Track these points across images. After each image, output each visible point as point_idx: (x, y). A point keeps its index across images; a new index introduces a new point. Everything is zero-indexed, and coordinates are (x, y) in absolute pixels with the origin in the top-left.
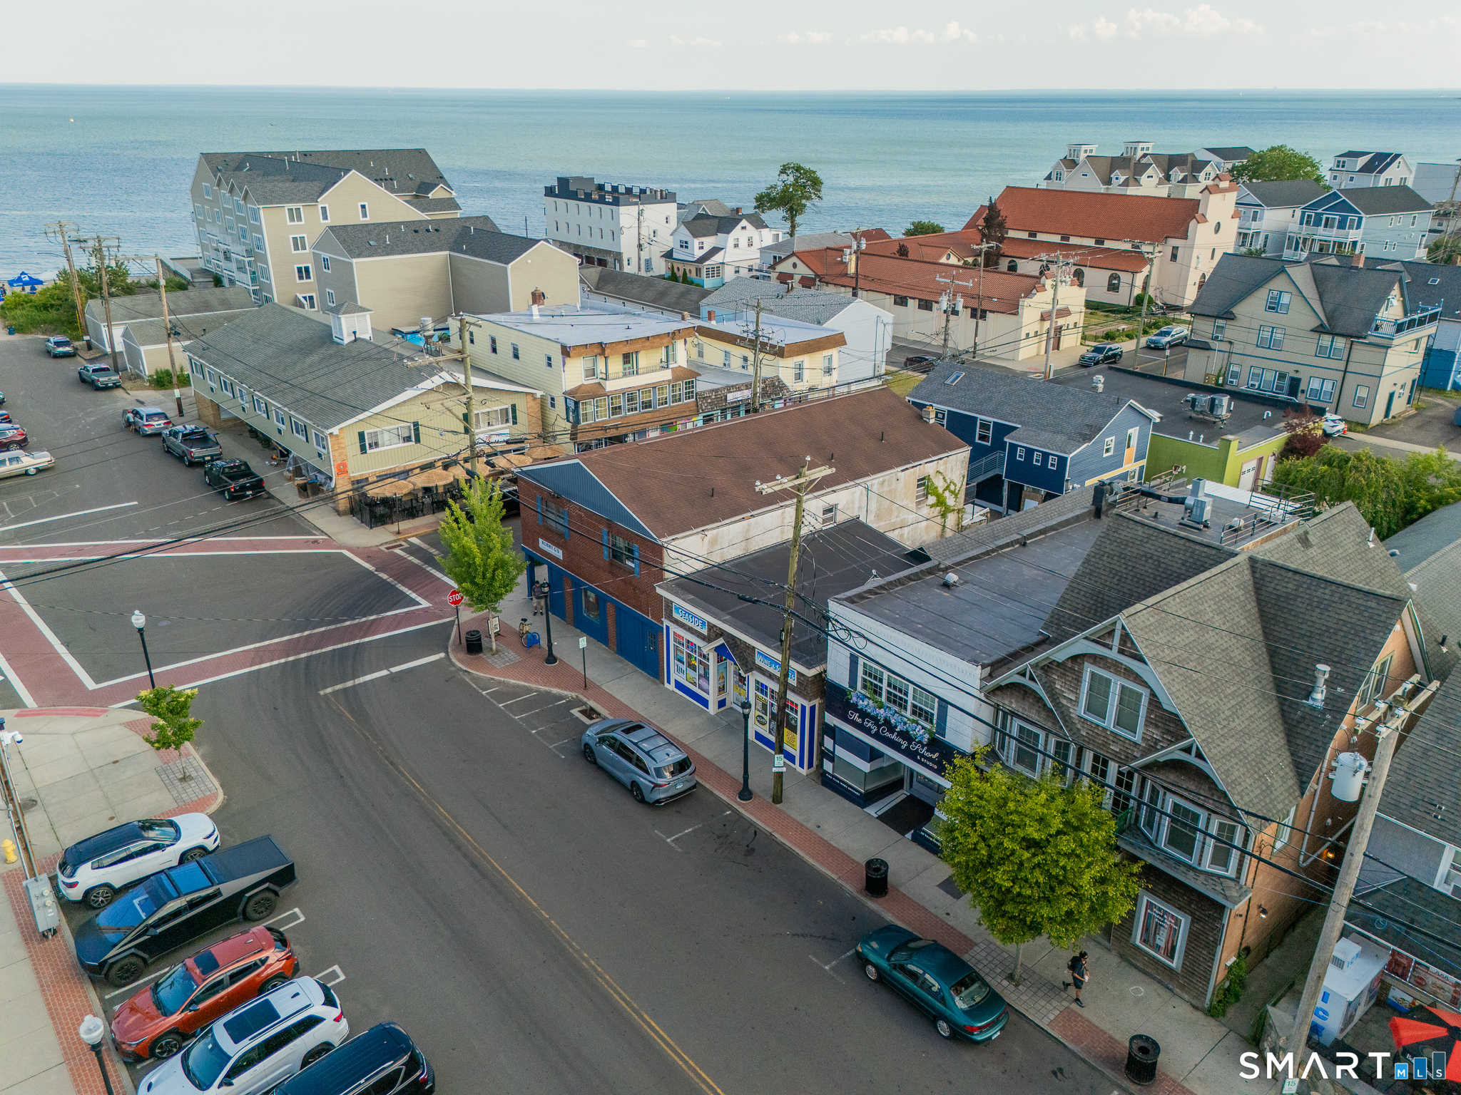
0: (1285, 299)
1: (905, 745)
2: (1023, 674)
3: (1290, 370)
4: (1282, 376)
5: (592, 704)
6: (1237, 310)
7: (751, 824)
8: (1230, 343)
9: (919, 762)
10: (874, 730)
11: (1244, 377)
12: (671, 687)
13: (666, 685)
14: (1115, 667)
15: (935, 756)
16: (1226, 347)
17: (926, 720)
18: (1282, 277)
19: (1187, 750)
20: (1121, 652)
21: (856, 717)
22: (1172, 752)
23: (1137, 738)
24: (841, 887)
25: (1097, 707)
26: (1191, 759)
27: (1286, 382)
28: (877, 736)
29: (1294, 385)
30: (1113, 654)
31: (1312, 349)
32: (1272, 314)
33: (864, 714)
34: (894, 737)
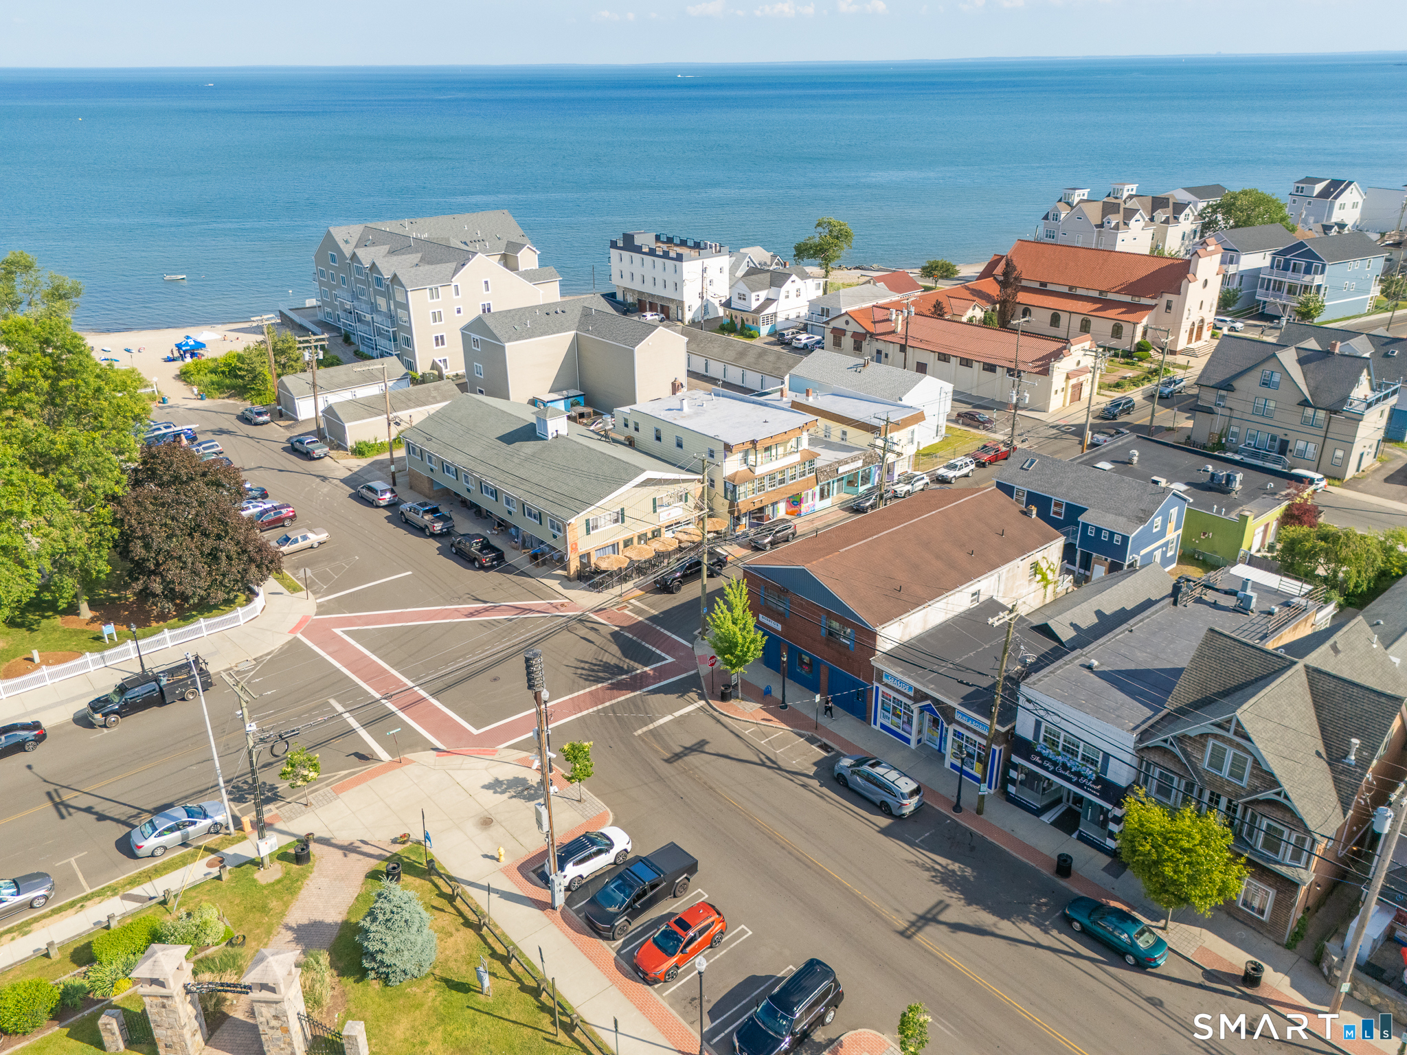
0: (1276, 378)
1: (1075, 779)
2: (1165, 741)
3: (1280, 434)
4: (1273, 439)
5: (825, 740)
6: (1236, 384)
7: (967, 829)
8: (1231, 409)
9: (1086, 790)
10: (1051, 768)
11: (1242, 436)
12: (878, 727)
13: (873, 726)
14: (1230, 742)
15: (1099, 787)
16: (1227, 412)
17: (1092, 764)
18: (1274, 360)
19: (1279, 794)
20: (1236, 733)
21: (1037, 759)
22: (1270, 794)
23: (1244, 784)
24: (1038, 871)
25: (1217, 762)
26: (1281, 799)
27: (1277, 444)
28: (1053, 772)
29: (1284, 448)
30: (1230, 735)
31: (1297, 420)
32: (1265, 389)
33: (1043, 758)
34: (1067, 773)
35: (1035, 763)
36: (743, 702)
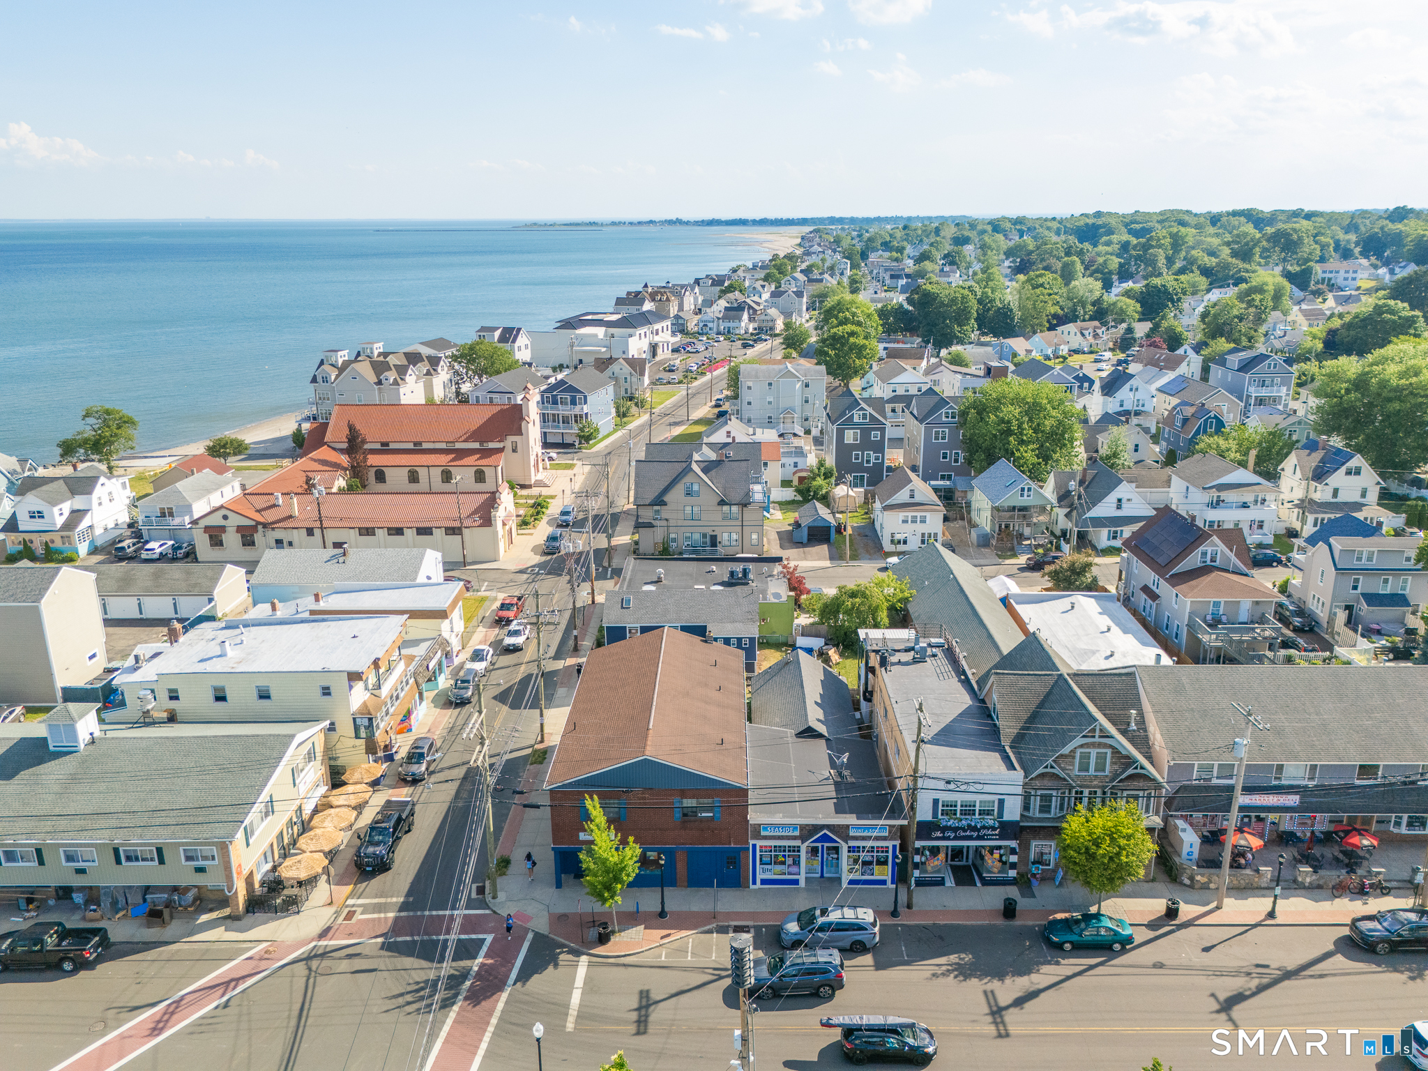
0: (696, 487)
1: (975, 834)
2: (1046, 767)
3: (709, 531)
4: (704, 536)
5: (732, 923)
6: (666, 498)
7: (917, 926)
8: (667, 520)
9: (987, 839)
10: (953, 835)
11: (680, 540)
12: (758, 885)
14: (1100, 745)
15: (1000, 831)
16: (664, 523)
17: (988, 814)
18: (691, 474)
19: (1136, 768)
20: (1100, 737)
21: (939, 834)
22: (1130, 771)
23: (1107, 773)
24: (994, 925)
25: (1084, 767)
26: (1139, 771)
27: (708, 539)
28: (956, 838)
29: (714, 541)
30: (1097, 740)
31: (719, 517)
32: (689, 498)
34: (968, 833)
35: (938, 839)
36: (622, 934)
